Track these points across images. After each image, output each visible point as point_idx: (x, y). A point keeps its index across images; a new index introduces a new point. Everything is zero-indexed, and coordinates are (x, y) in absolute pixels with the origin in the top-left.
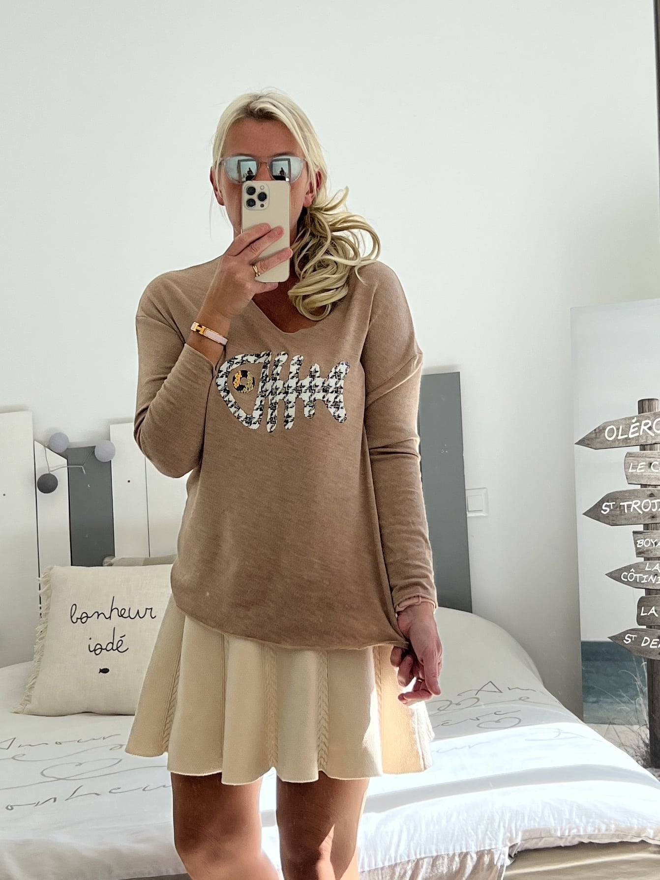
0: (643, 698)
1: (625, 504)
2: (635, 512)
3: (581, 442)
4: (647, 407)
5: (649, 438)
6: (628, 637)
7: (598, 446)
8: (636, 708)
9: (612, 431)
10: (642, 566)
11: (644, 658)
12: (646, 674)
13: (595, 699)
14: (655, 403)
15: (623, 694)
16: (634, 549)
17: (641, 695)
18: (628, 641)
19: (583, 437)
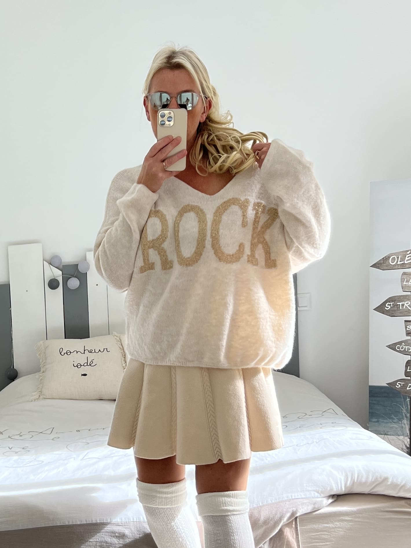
1: (401, 304)
3: (374, 266)
6: (398, 384)
9: (394, 259)
10: (409, 342)
11: (408, 396)
16: (405, 331)
18: (398, 386)
19: (375, 262)
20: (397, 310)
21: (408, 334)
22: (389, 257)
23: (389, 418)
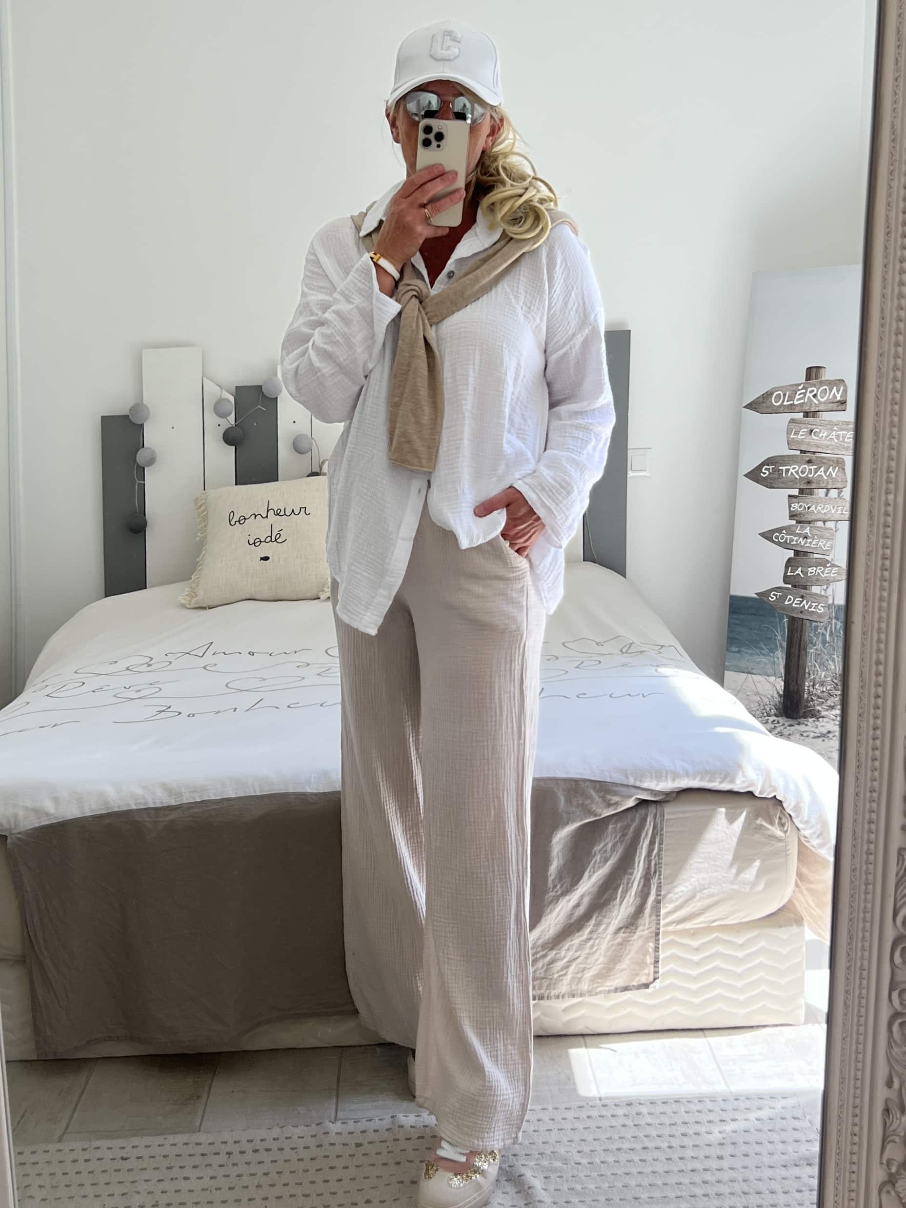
0: (782, 652)
1: (784, 468)
2: (792, 477)
3: (749, 406)
4: (814, 374)
5: (814, 405)
6: (774, 595)
7: (765, 410)
8: (774, 662)
9: (779, 396)
10: (793, 528)
11: (787, 615)
12: (786, 630)
13: (737, 649)
14: (822, 371)
15: (763, 646)
16: (788, 511)
17: (780, 649)
18: (773, 598)
19: (751, 400)
20: (778, 478)
21: (792, 516)
22: (772, 394)
23: (757, 648)
